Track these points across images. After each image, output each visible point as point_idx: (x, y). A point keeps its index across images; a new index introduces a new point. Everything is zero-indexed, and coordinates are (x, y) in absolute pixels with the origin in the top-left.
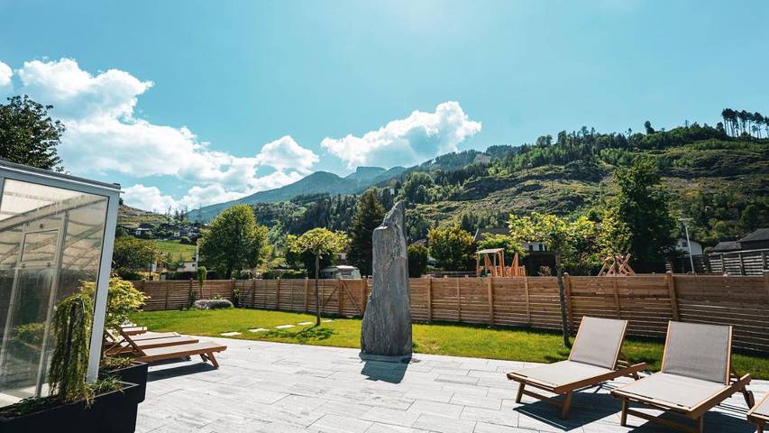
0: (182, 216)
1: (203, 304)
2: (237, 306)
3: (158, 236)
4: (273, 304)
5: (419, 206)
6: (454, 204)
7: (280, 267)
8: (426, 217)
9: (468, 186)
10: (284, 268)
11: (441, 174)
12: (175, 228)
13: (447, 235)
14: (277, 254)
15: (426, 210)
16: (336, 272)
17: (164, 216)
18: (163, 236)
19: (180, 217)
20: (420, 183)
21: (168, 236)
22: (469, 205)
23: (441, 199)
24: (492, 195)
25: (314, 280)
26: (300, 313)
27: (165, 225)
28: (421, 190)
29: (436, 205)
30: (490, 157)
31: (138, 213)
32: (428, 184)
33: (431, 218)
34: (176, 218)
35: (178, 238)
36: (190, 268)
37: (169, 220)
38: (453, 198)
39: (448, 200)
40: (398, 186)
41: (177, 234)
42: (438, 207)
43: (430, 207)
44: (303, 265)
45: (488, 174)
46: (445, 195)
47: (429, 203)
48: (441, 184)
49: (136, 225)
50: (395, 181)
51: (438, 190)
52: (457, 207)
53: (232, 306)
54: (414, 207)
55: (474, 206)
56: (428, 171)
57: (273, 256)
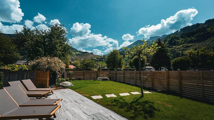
0: (105, 56)
1: (100, 79)
2: (110, 80)
3: (100, 61)
4: (122, 80)
5: (174, 47)
6: (190, 45)
7: (128, 68)
8: (177, 50)
9: (196, 37)
10: (129, 68)
11: (184, 34)
12: (103, 58)
13: (198, 52)
14: (127, 64)
15: (177, 48)
16: (146, 69)
17: (101, 56)
18: (101, 61)
19: (104, 56)
20: (174, 39)
21: (102, 60)
22: (197, 44)
23: (184, 43)
24: (209, 39)
25: (139, 71)
26: (133, 85)
27: (101, 58)
28: (175, 41)
29: (181, 46)
30: (207, 25)
31: (96, 56)
32: (178, 39)
33: (179, 50)
34: (103, 56)
35: (104, 61)
36: (106, 68)
37: (102, 57)
38: (189, 43)
39: (187, 43)
40: (165, 41)
41: (104, 60)
42: (183, 46)
43: (179, 47)
44: (134, 67)
45: (207, 31)
46: (185, 42)
47: (178, 45)
48: (184, 38)
49: (96, 58)
50: (164, 39)
51: (182, 40)
52: (192, 45)
53: (109, 80)
54: (172, 47)
55: (200, 44)
56: (177, 34)
57: (126, 65)
